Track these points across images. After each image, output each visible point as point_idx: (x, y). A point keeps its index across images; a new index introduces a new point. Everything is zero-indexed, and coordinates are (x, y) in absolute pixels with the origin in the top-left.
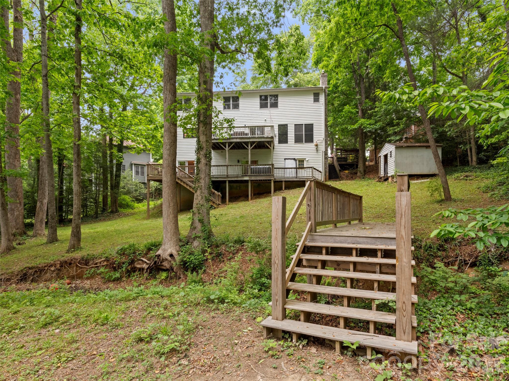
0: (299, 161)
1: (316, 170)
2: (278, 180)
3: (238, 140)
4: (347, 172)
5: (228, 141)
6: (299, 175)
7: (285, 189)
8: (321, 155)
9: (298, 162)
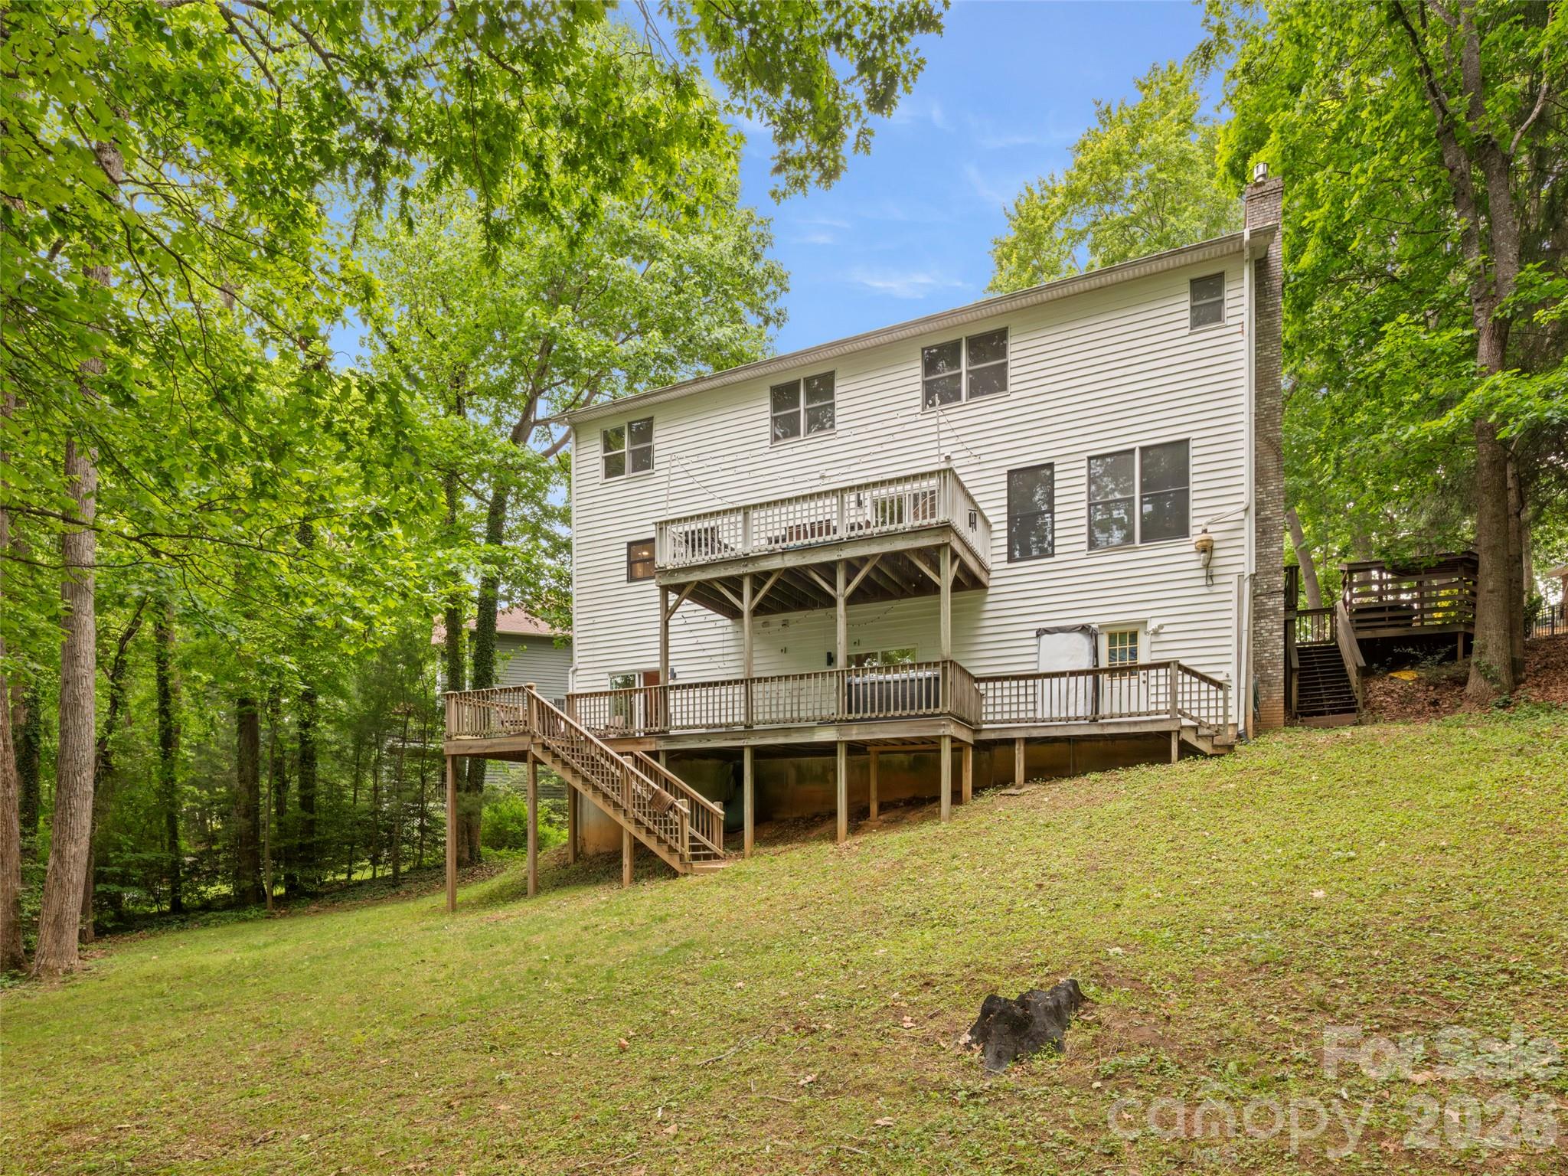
0: (1112, 638)
1: (1194, 674)
2: (993, 736)
3: (791, 561)
4: (1407, 676)
5: (751, 569)
6: (1105, 709)
7: (1028, 780)
8: (1233, 597)
9: (1104, 642)
